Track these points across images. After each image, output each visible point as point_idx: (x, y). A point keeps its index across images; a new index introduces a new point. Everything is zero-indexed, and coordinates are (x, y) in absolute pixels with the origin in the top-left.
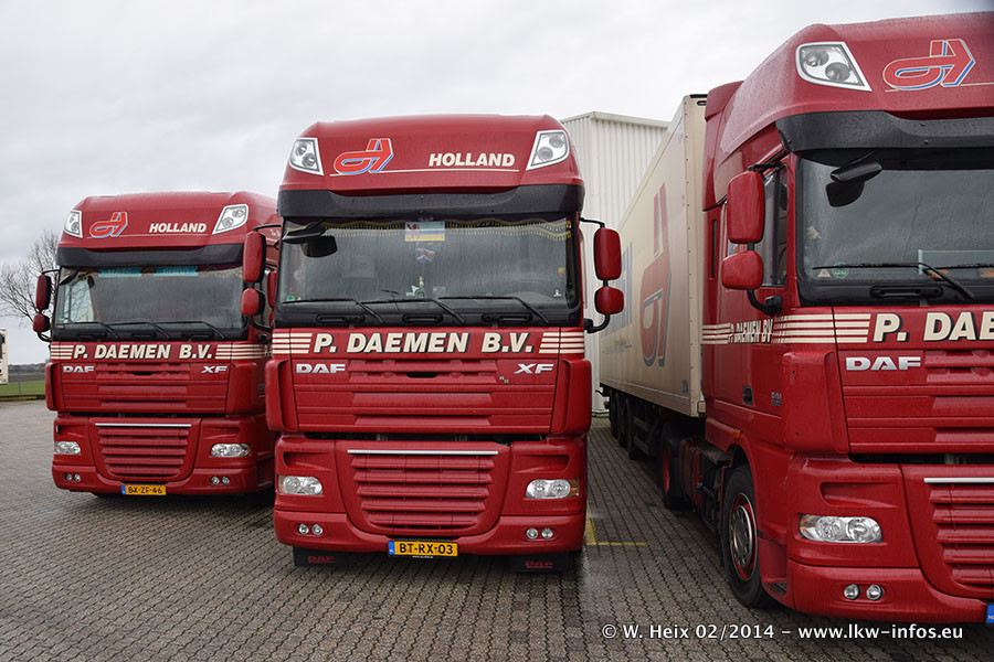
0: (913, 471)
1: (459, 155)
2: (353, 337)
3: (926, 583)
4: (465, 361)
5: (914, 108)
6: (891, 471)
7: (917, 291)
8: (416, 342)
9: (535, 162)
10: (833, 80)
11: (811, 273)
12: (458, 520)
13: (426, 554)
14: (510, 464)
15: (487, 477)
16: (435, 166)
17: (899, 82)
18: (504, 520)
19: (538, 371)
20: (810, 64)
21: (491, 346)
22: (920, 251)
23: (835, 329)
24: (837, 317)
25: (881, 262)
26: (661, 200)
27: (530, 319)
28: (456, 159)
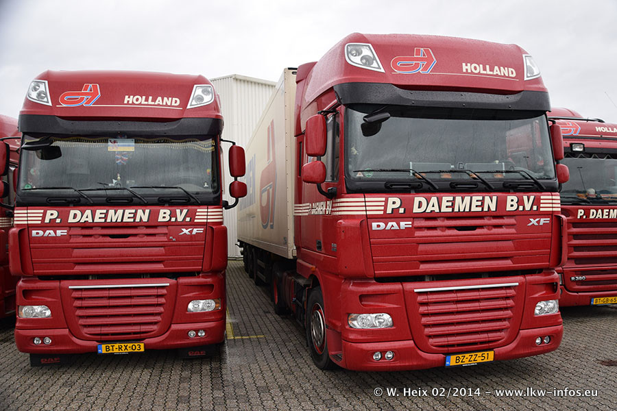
0: (408, 286)
1: (144, 97)
2: (72, 212)
3: (416, 347)
4: (147, 227)
5: (407, 84)
6: (397, 286)
7: (409, 185)
8: (115, 215)
9: (192, 104)
10: (365, 64)
11: (352, 174)
12: (144, 328)
13: (123, 351)
14: (177, 291)
15: (163, 300)
16: (128, 103)
17: (399, 69)
18: (174, 327)
19: (194, 233)
20: (352, 55)
21: (164, 217)
22: (411, 163)
23: (366, 206)
24: (367, 199)
25: (391, 169)
26: (271, 129)
27: (188, 200)
28: (142, 100)
